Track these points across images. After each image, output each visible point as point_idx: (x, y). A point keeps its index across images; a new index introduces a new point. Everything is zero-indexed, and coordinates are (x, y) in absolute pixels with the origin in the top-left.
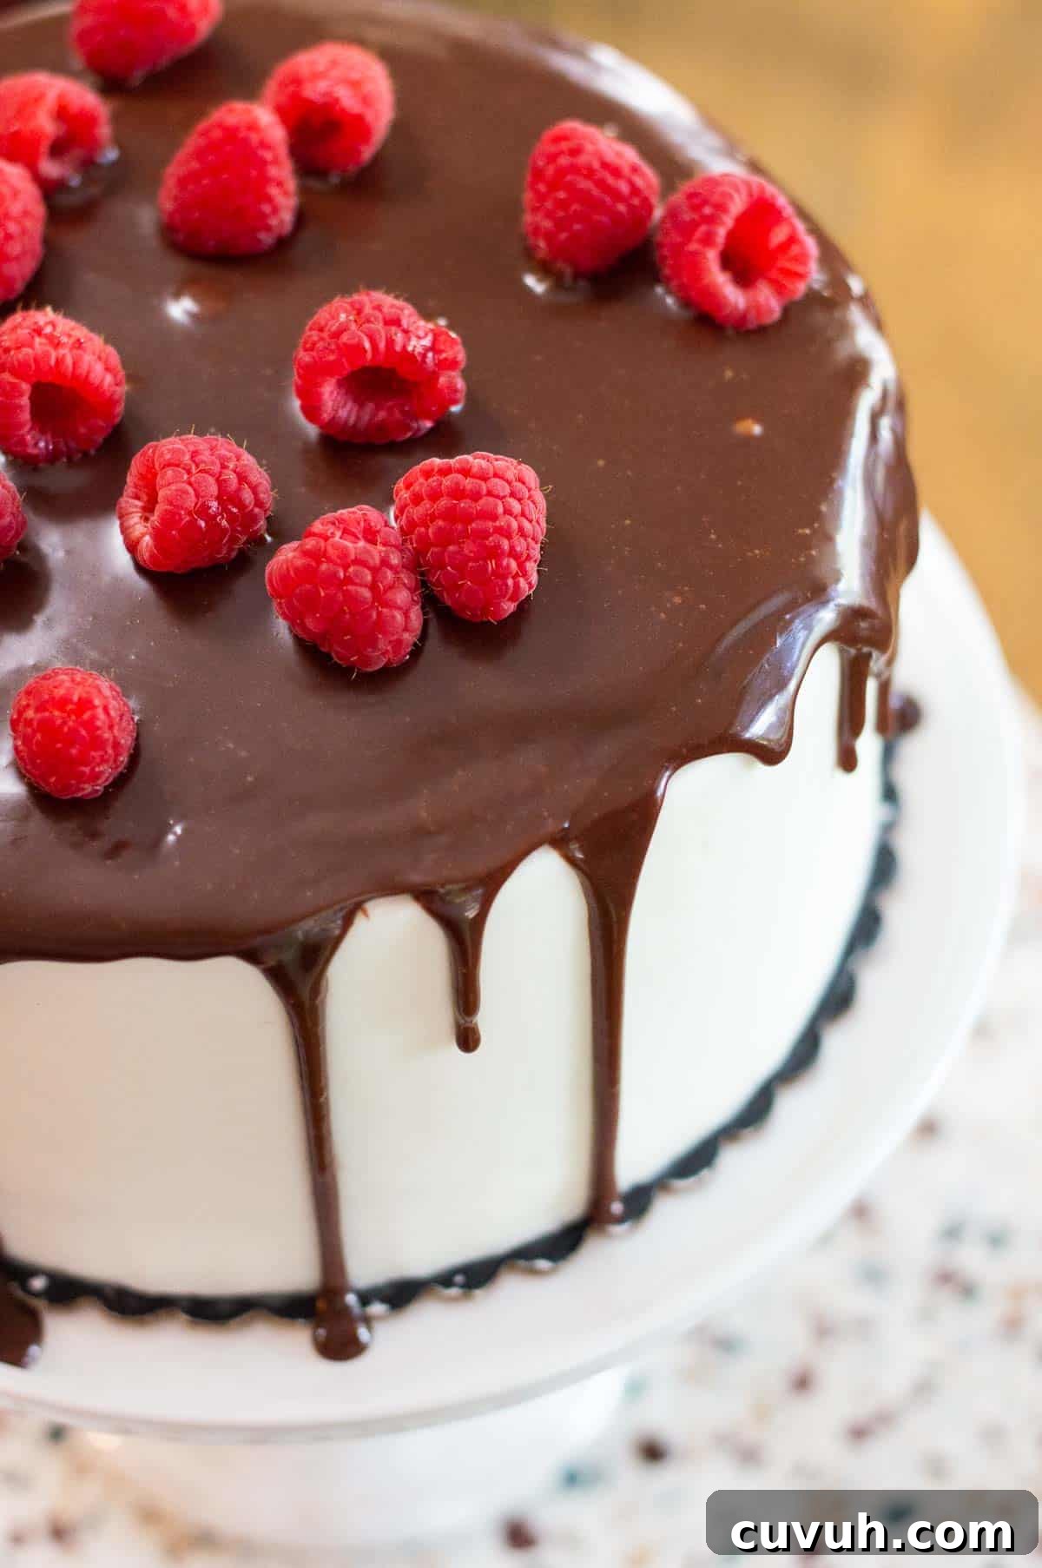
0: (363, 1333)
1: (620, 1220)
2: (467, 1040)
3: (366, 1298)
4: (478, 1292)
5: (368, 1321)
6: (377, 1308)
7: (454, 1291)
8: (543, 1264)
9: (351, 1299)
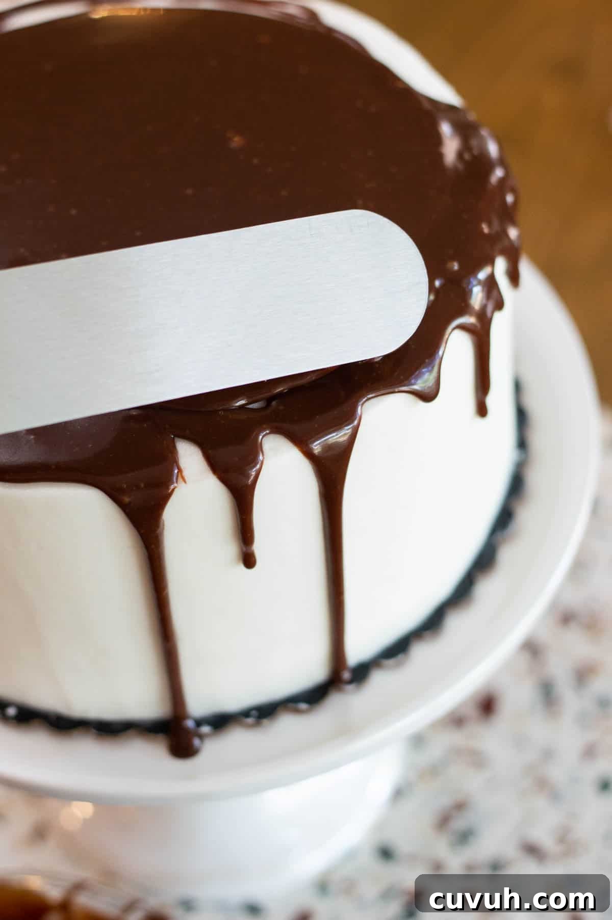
0: (196, 742)
1: (350, 682)
2: (249, 561)
3: (199, 723)
4: (265, 721)
5: (201, 737)
6: (206, 729)
7: (250, 720)
8: (303, 706)
9: (190, 724)
